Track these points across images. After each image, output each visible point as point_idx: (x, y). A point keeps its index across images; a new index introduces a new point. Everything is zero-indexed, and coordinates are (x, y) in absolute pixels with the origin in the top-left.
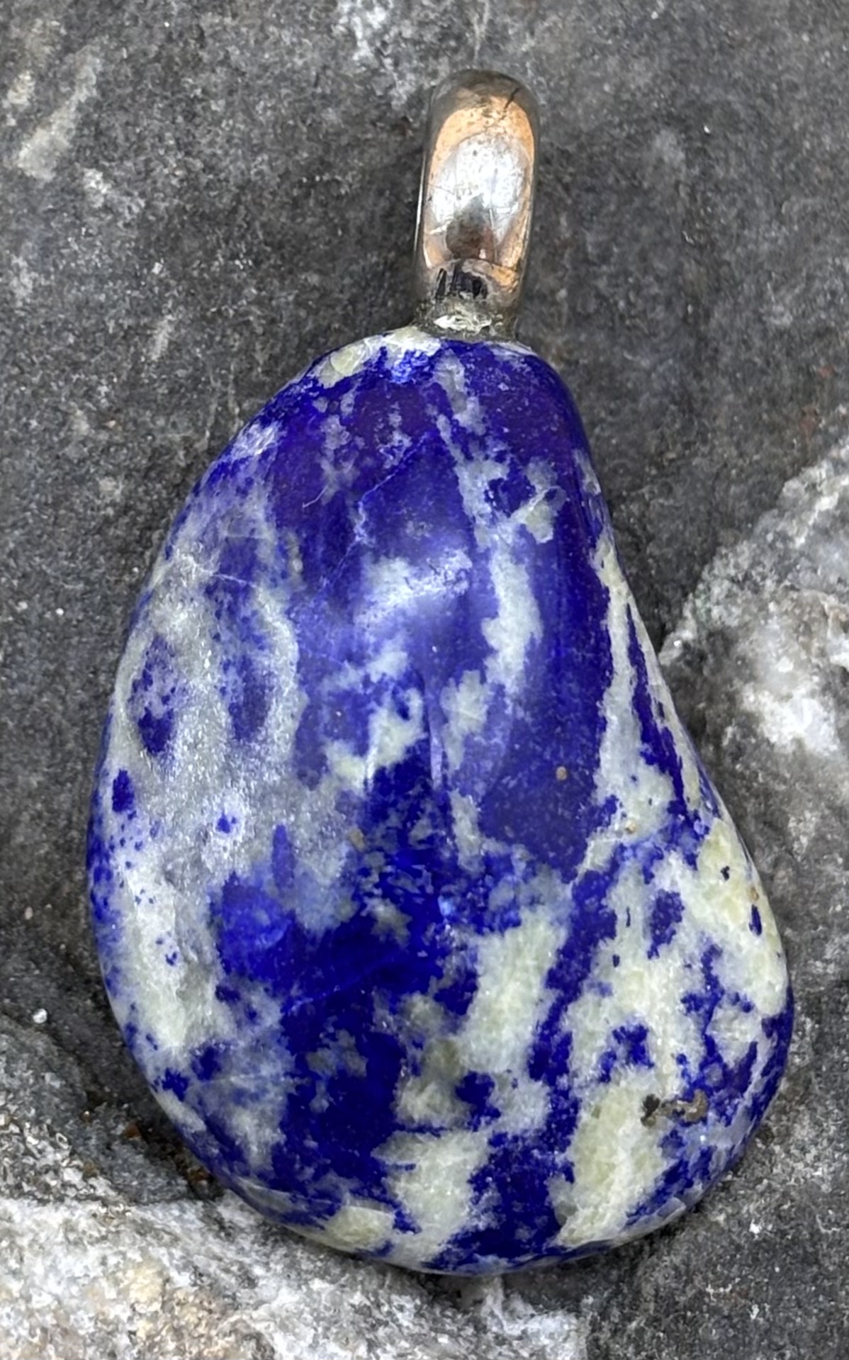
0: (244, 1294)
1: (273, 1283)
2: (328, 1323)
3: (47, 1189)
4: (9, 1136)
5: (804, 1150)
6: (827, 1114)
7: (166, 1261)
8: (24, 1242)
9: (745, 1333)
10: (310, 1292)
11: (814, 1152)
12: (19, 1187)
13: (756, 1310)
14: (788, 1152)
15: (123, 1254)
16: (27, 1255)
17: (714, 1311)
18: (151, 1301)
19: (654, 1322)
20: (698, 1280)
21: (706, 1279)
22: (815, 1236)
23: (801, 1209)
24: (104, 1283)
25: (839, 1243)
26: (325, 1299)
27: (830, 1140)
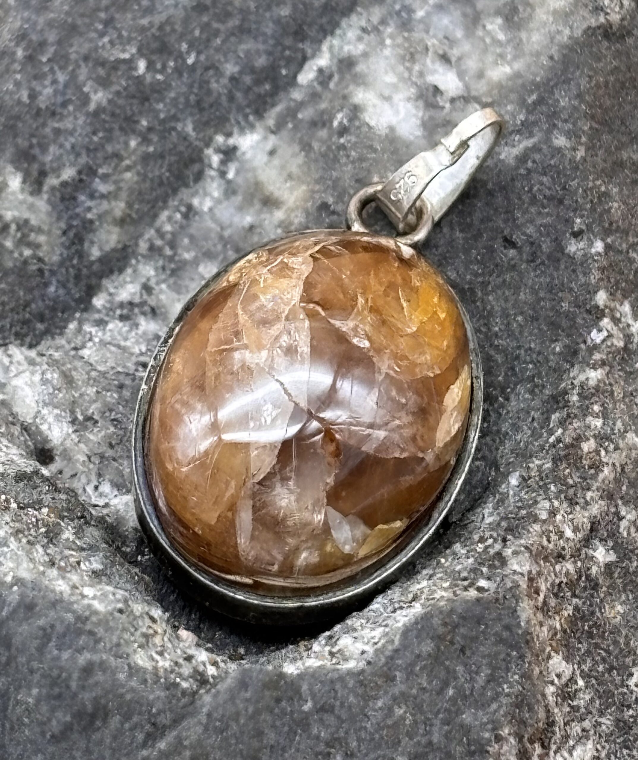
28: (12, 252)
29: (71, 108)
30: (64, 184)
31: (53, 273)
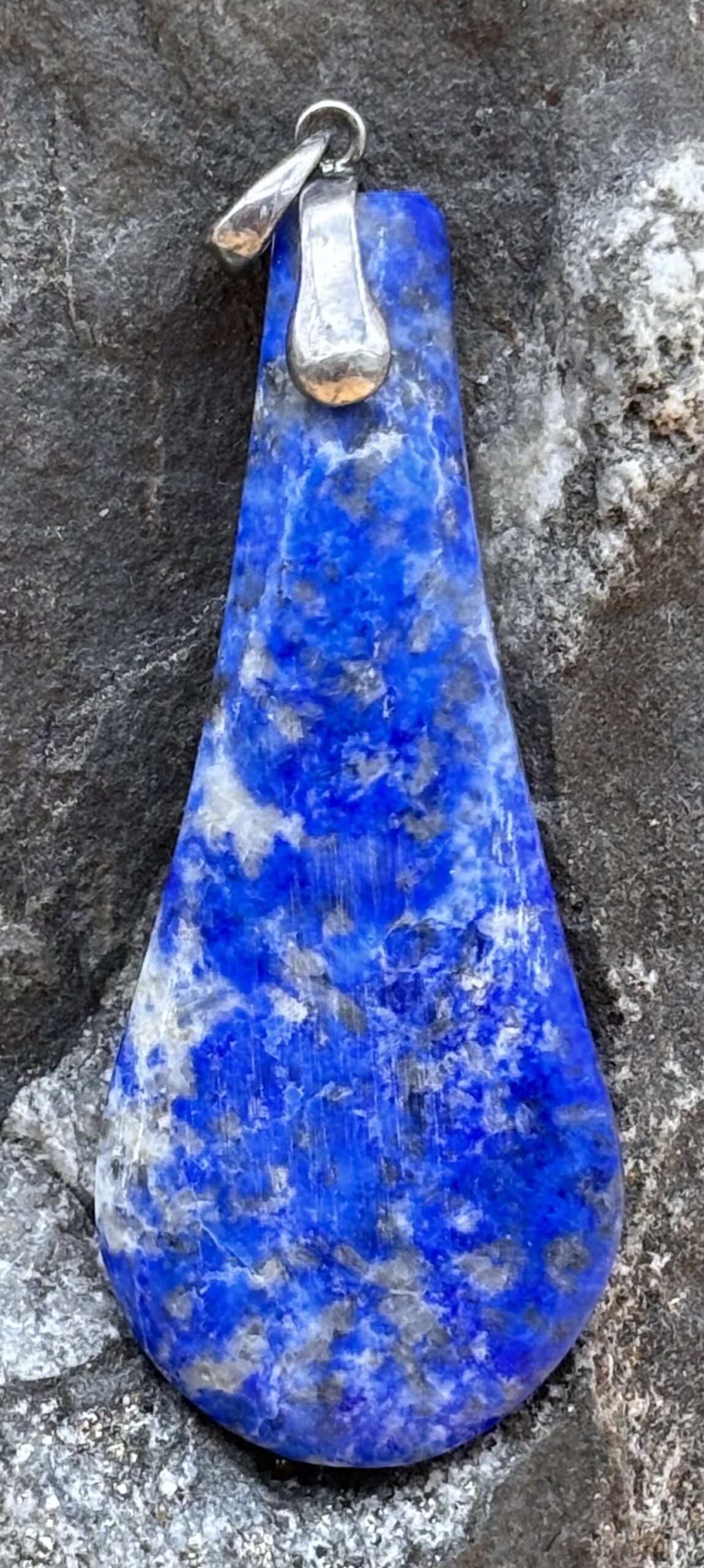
28: (11, 986)
29: (33, 825)
30: (46, 907)
31: (56, 991)
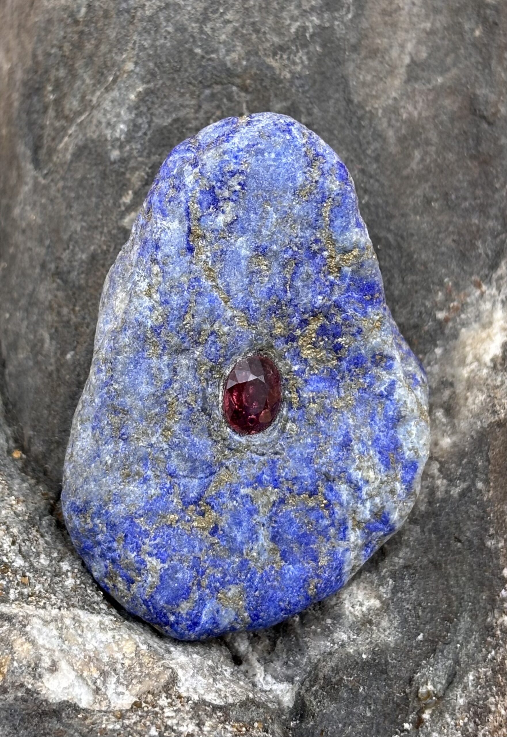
0: (167, 656)
1: (178, 654)
2: (199, 670)
3: (94, 609)
4: (81, 588)
5: (385, 630)
6: (395, 618)
7: (138, 640)
8: (85, 625)
9: (357, 697)
10: (192, 658)
11: (388, 631)
12: (83, 607)
13: (362, 688)
14: (379, 630)
15: (122, 636)
16: (85, 630)
17: (346, 686)
18: (131, 653)
19: (322, 688)
20: (341, 673)
21: (344, 674)
22: (387, 663)
23: (383, 652)
24: (114, 645)
25: (396, 667)
26: (198, 661)
27: (395, 628)
